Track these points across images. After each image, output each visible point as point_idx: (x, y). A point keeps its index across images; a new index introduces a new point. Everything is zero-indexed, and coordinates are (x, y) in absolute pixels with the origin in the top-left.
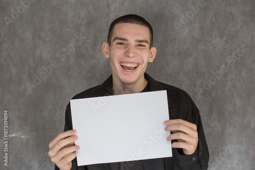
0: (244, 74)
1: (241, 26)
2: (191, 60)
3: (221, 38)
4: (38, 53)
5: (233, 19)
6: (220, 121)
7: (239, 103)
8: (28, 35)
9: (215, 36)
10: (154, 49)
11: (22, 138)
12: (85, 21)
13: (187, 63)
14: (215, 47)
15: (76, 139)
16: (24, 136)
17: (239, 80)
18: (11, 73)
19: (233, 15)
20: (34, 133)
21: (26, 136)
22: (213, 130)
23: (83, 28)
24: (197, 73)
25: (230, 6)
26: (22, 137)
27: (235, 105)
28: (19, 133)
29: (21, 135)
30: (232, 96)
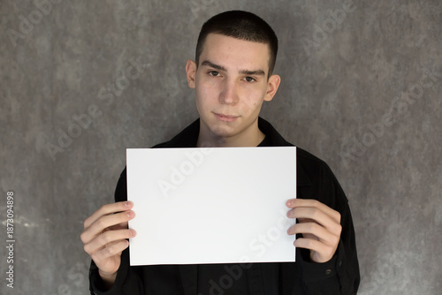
0: (426, 126)
1: (425, 40)
2: (332, 98)
3: (389, 60)
4: (59, 76)
5: (411, 27)
6: (380, 209)
7: (415, 177)
8: (43, 43)
9: (379, 56)
10: (276, 78)
11: (25, 228)
12: (146, 21)
13: (327, 103)
14: (377, 77)
15: (131, 218)
16: (29, 223)
17: (418, 137)
18: (10, 109)
19: (412, 19)
20: (48, 220)
21: (33, 225)
22: (368, 224)
23: (141, 34)
24: (343, 121)
25: (407, 4)
26: (26, 225)
27: (409, 180)
28: (21, 217)
29: (23, 222)
30: (405, 165)
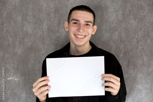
0: (149, 42)
1: (147, 12)
2: (117, 33)
3: (135, 20)
4: (25, 29)
5: (142, 8)
6: (134, 70)
7: (146, 59)
8: (19, 18)
9: (132, 19)
10: (95, 27)
11: (15, 80)
12: (53, 10)
13: (115, 35)
14: (131, 26)
15: (49, 82)
16: (17, 79)
17: (146, 45)
18: (9, 41)
19: (142, 6)
20: (23, 77)
21: (18, 79)
22: (130, 75)
23: (52, 14)
24: (121, 41)
25: (140, 1)
26: (16, 79)
27: (144, 60)
28: (14, 77)
29: (15, 78)
30: (142, 55)
